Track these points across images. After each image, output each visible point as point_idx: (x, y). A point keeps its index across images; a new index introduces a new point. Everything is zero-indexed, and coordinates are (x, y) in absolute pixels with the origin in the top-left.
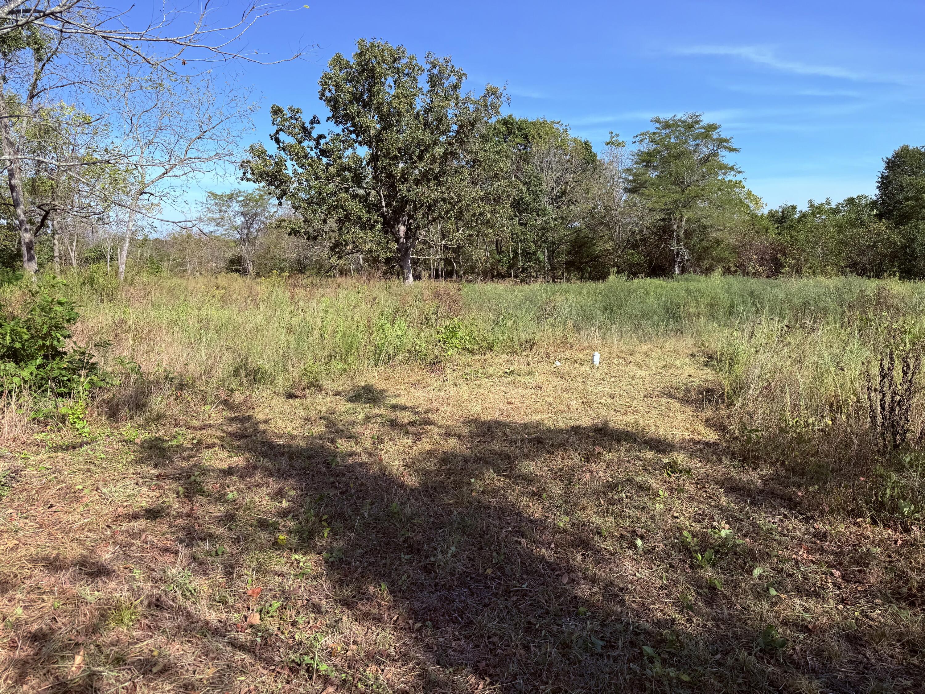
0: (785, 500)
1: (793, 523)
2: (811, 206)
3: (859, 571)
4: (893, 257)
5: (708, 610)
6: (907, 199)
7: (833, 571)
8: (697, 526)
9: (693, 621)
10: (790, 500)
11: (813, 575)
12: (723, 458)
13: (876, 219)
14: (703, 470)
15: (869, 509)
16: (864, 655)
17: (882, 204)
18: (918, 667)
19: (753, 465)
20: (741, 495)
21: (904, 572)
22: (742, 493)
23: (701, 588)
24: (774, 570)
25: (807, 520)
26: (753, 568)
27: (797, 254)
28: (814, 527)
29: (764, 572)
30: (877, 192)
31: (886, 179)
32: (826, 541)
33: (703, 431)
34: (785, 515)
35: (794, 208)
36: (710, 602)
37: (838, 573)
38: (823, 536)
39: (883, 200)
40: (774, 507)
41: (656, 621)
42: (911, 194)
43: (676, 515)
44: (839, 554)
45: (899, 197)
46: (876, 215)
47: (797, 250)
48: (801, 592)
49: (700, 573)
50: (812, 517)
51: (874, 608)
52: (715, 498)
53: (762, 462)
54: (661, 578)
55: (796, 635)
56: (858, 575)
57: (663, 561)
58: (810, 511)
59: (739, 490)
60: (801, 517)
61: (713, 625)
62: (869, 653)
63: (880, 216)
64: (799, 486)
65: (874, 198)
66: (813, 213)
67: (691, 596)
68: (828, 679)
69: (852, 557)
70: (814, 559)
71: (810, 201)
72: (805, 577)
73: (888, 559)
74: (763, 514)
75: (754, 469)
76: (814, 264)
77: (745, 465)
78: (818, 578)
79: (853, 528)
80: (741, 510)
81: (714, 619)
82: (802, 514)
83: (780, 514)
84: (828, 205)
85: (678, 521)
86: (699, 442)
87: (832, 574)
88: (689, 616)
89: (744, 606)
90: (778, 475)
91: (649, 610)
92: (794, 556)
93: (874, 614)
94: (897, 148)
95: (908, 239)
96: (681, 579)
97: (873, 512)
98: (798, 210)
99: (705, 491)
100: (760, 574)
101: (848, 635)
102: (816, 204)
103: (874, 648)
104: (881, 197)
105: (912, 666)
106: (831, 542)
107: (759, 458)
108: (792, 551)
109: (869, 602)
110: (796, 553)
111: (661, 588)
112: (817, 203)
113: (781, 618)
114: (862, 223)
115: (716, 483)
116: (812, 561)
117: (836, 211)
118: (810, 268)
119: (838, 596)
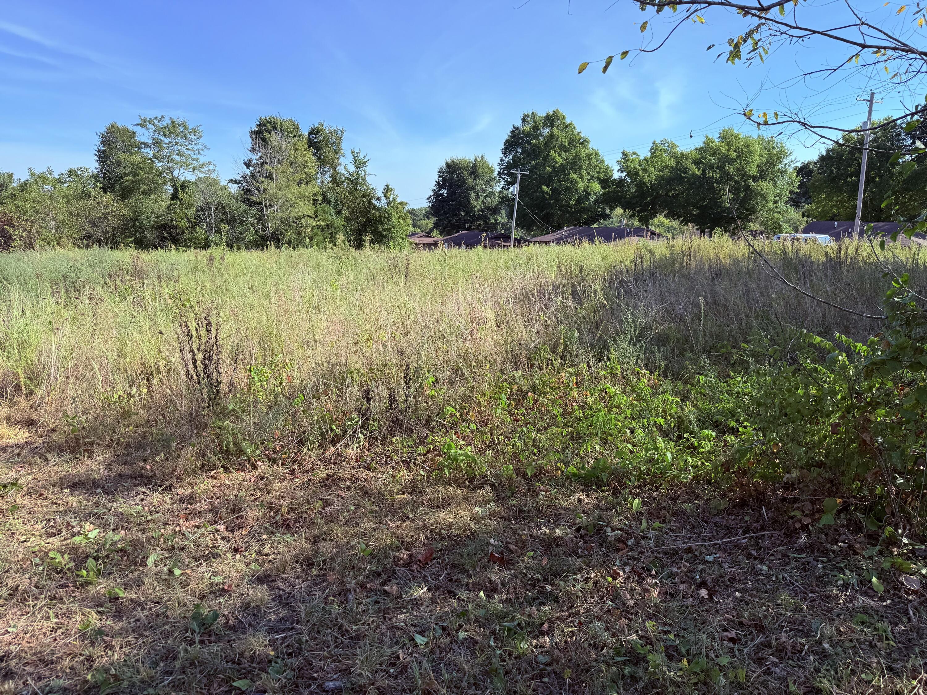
0: (135, 478)
1: (155, 498)
2: (32, 175)
3: (237, 518)
4: (124, 229)
5: (120, 624)
6: (126, 175)
7: (218, 527)
8: (56, 541)
9: (113, 646)
10: (142, 476)
11: (202, 539)
12: (49, 456)
13: (101, 192)
14: (30, 477)
15: (219, 459)
16: (278, 588)
17: (104, 178)
18: (319, 576)
19: (86, 454)
20: (88, 490)
21: (272, 503)
22: (88, 487)
23: (101, 606)
24: (165, 550)
25: (168, 489)
26: (145, 558)
27: (27, 226)
28: (178, 494)
29: (158, 557)
30: (97, 165)
31: (103, 153)
32: (196, 503)
33: (8, 432)
34: (144, 493)
35: (11, 176)
36: (118, 615)
37: (222, 528)
38: (191, 499)
39: (105, 174)
40: (128, 489)
41: (68, 671)
42: (129, 169)
43: (23, 538)
44: (214, 510)
45: (118, 171)
46: (101, 188)
47: (27, 221)
48: (199, 560)
49: (92, 590)
50: (171, 486)
51: (264, 545)
52: (60, 502)
53: (95, 448)
54: (48, 618)
55: (218, 602)
56: (238, 522)
57: (37, 599)
58: (167, 480)
59: (83, 484)
60: (160, 489)
61: (135, 638)
62: (281, 585)
63: (104, 189)
64: (145, 461)
65: (95, 171)
66: (36, 182)
67: (94, 619)
68: (265, 625)
69: (227, 509)
70: (197, 524)
71: (30, 169)
72: (197, 544)
73: (253, 498)
74: (122, 500)
75: (90, 457)
76: (48, 236)
77: (78, 456)
78: (208, 539)
79: (213, 482)
80: (97, 505)
81: (134, 631)
82: (160, 486)
83: (138, 493)
84: (51, 174)
85: (28, 544)
86: (7, 447)
87: (217, 531)
88: (105, 642)
89: (155, 600)
90: (118, 456)
91: (52, 663)
92: (178, 529)
93: (266, 551)
94: (108, 124)
95: (135, 212)
96: (75, 607)
97: (223, 462)
98: (15, 178)
99: (46, 498)
100: (155, 561)
101: (258, 578)
102: (37, 173)
103: (282, 578)
104: (101, 171)
105: (315, 578)
106: (200, 502)
107: (91, 444)
108: (173, 524)
109: (258, 541)
110: (178, 525)
111: (54, 630)
112: (38, 171)
113: (198, 593)
114: (89, 196)
115: (54, 485)
116: (196, 526)
117: (61, 182)
118: (45, 240)
119: (230, 548)
